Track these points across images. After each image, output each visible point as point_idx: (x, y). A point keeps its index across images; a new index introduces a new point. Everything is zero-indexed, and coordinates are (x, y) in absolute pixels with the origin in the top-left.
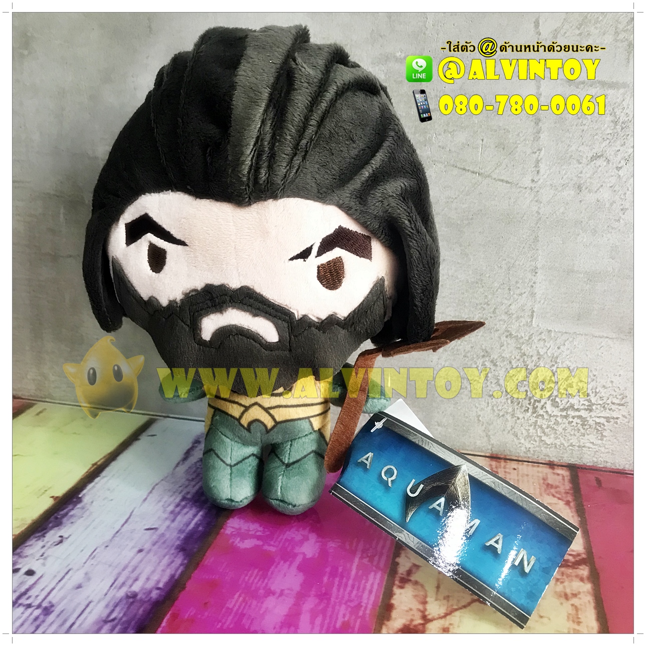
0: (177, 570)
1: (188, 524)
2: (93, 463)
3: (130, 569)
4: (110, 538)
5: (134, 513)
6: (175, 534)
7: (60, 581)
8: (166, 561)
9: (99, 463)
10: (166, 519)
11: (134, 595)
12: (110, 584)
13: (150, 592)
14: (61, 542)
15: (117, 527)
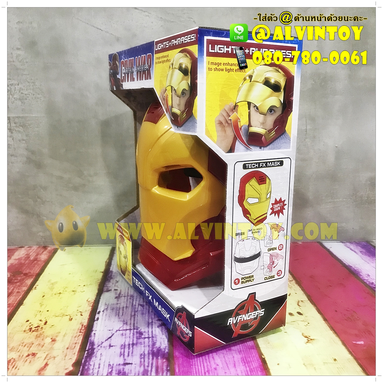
14: (118, 282)
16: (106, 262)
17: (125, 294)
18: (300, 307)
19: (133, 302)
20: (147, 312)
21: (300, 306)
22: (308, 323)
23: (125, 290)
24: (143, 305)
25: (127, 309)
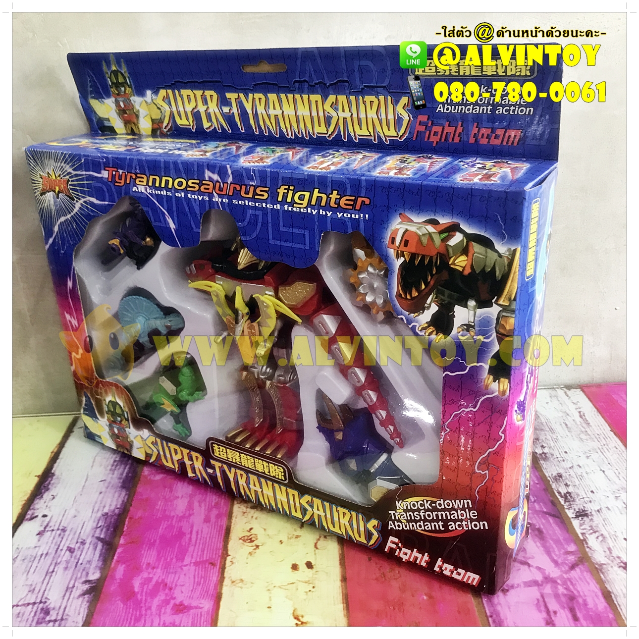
0: (124, 498)
1: (122, 474)
2: (51, 451)
3: (99, 502)
4: (80, 490)
5: (89, 474)
6: (117, 481)
7: (63, 516)
8: (117, 495)
9: (55, 451)
10: (109, 474)
11: (107, 514)
12: (91, 511)
13: (114, 511)
14: (54, 498)
15: (83, 484)
16: (52, 453)
17: (55, 525)
18: (317, 550)
19: (61, 541)
20: (75, 563)
21: (317, 548)
22: (314, 587)
23: (59, 515)
24: (74, 549)
25: (47, 558)
